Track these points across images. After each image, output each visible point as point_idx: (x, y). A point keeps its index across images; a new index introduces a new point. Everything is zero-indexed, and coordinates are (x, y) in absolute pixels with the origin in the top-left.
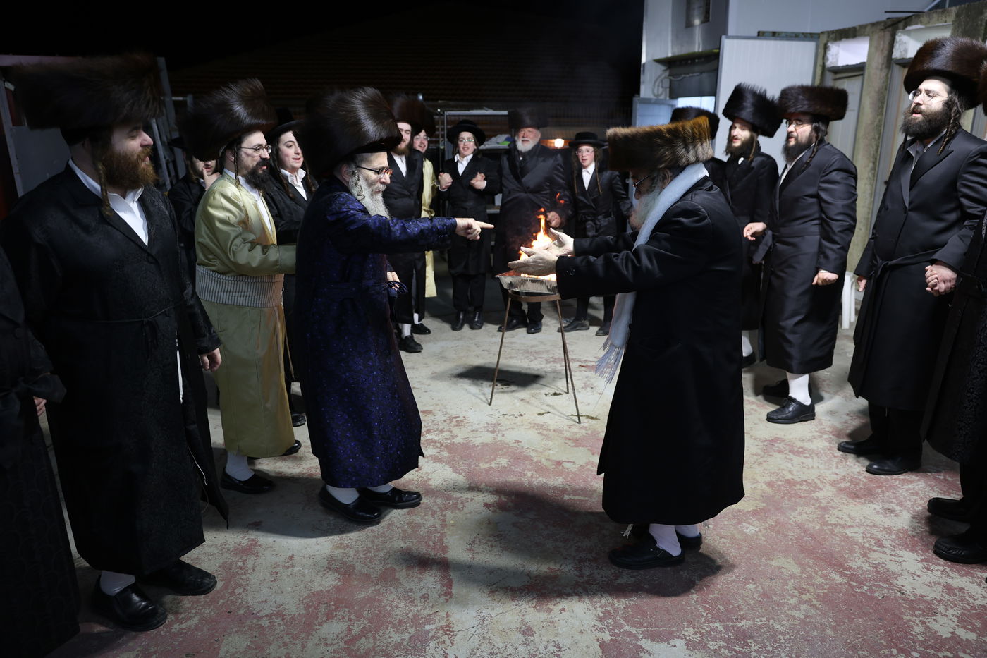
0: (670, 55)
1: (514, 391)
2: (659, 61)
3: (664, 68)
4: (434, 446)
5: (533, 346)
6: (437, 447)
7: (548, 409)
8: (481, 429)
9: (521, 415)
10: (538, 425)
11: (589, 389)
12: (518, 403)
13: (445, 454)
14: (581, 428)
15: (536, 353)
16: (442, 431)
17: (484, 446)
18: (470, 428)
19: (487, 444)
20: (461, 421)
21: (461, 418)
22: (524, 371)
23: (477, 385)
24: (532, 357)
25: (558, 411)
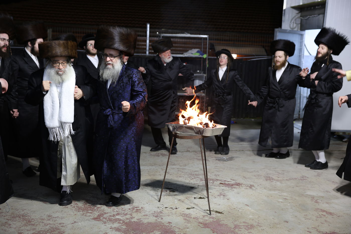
0: (301, 4)
1: (176, 195)
2: (294, 8)
3: (297, 12)
4: (118, 222)
5: (196, 171)
6: (120, 223)
7: (193, 206)
8: (150, 214)
9: (176, 208)
10: (184, 214)
11: (222, 196)
12: (176, 201)
13: (124, 227)
14: (210, 218)
15: (196, 175)
16: (126, 214)
17: (148, 224)
18: (143, 214)
19: (151, 223)
20: (139, 210)
21: (140, 208)
22: (185, 185)
23: (155, 190)
24: (193, 177)
25: (199, 207)
